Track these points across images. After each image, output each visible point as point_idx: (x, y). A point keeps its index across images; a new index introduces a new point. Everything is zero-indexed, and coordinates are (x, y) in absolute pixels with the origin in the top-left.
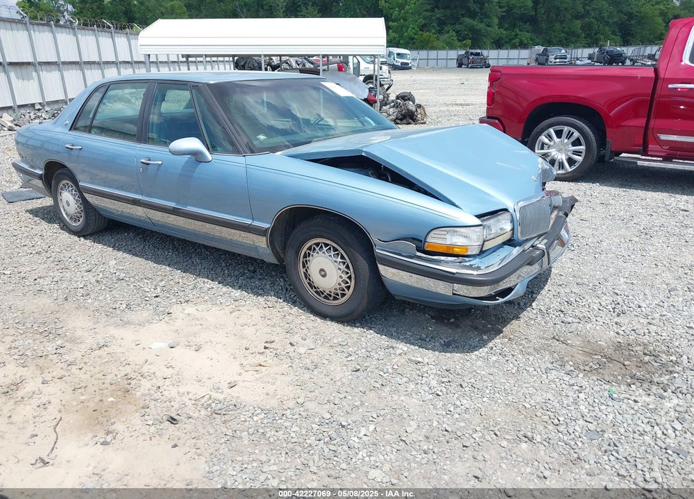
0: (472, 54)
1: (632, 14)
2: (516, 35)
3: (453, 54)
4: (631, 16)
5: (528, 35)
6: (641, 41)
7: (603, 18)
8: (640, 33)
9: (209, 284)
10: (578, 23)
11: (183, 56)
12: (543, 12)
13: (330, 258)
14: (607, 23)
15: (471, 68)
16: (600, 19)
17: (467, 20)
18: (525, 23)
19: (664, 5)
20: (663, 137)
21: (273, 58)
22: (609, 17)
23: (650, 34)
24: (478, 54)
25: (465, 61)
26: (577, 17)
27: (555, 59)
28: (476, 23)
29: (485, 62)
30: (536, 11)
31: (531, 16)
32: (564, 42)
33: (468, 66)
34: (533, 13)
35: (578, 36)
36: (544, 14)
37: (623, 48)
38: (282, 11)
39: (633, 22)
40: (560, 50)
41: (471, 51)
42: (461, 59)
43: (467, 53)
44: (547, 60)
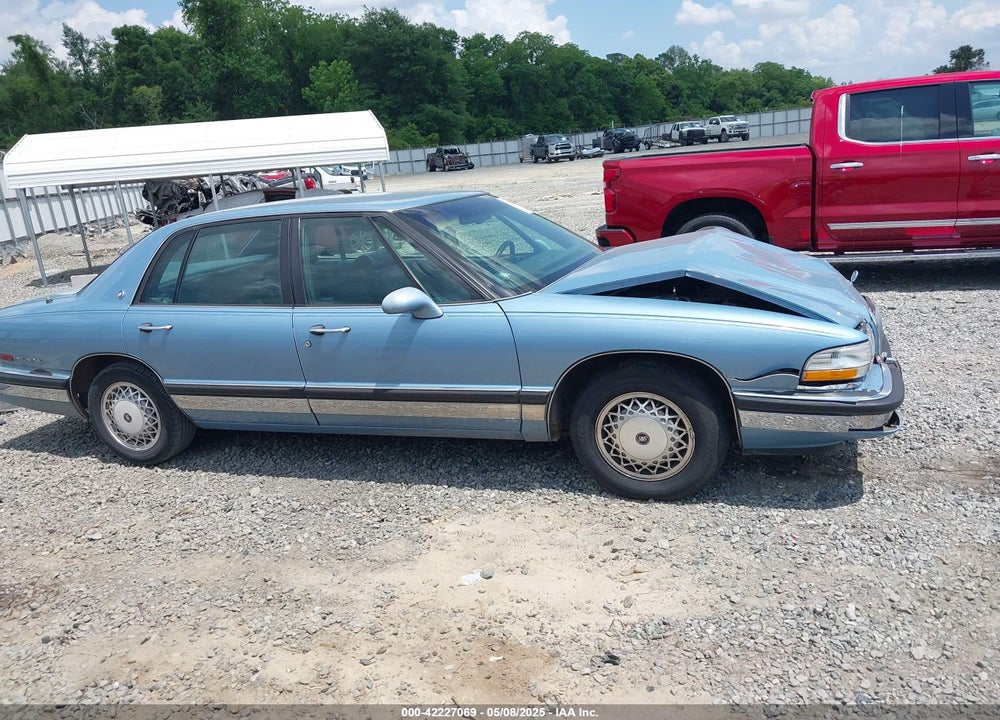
0: (446, 152)
1: (625, 86)
2: (490, 123)
3: (419, 154)
4: (624, 89)
5: (505, 121)
6: (642, 119)
7: (593, 93)
8: (640, 109)
9: (439, 491)
10: (564, 102)
11: (63, 187)
12: (518, 90)
13: (653, 417)
14: (599, 100)
15: (449, 170)
16: (589, 95)
17: (430, 107)
18: (498, 105)
19: (658, 74)
20: (834, 227)
21: (205, 178)
22: (600, 92)
23: (651, 110)
24: (454, 152)
25: (439, 162)
26: (562, 94)
27: (557, 149)
28: (440, 111)
29: (467, 162)
30: (508, 89)
31: (503, 96)
32: (552, 127)
33: (444, 168)
34: (505, 93)
35: (567, 119)
36: (520, 93)
37: (633, 130)
38: (156, 111)
39: (628, 96)
40: (560, 138)
41: (444, 148)
42: (433, 160)
43: (439, 151)
44: (547, 151)
